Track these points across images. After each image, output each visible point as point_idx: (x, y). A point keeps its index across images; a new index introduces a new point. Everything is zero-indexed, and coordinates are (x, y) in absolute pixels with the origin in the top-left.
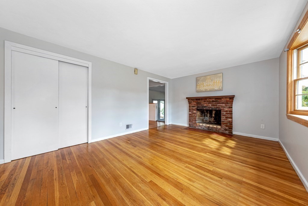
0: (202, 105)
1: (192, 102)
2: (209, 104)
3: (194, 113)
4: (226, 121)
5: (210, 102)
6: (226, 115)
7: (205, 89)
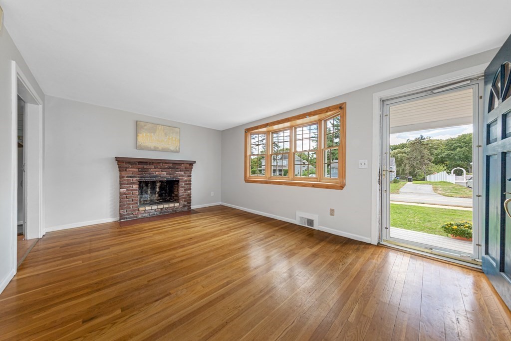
0: (150, 174)
1: (126, 168)
2: (162, 171)
3: (132, 190)
4: (185, 194)
5: (163, 169)
6: (185, 186)
7: (155, 147)
